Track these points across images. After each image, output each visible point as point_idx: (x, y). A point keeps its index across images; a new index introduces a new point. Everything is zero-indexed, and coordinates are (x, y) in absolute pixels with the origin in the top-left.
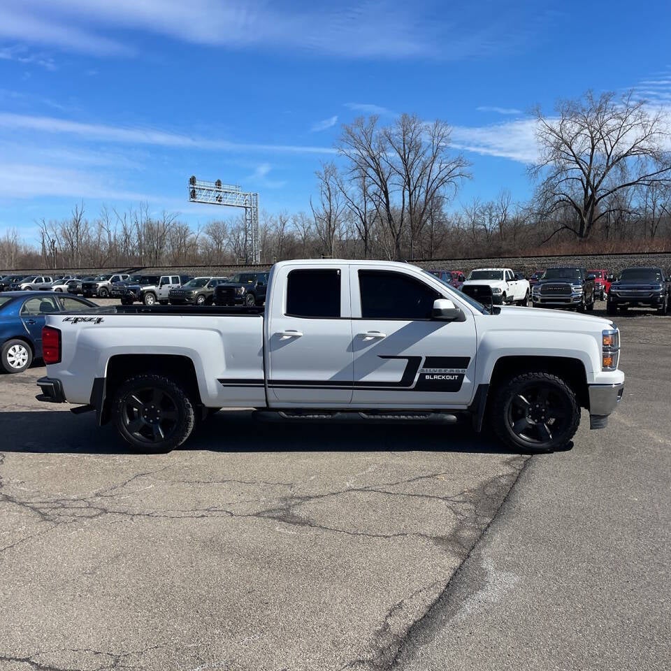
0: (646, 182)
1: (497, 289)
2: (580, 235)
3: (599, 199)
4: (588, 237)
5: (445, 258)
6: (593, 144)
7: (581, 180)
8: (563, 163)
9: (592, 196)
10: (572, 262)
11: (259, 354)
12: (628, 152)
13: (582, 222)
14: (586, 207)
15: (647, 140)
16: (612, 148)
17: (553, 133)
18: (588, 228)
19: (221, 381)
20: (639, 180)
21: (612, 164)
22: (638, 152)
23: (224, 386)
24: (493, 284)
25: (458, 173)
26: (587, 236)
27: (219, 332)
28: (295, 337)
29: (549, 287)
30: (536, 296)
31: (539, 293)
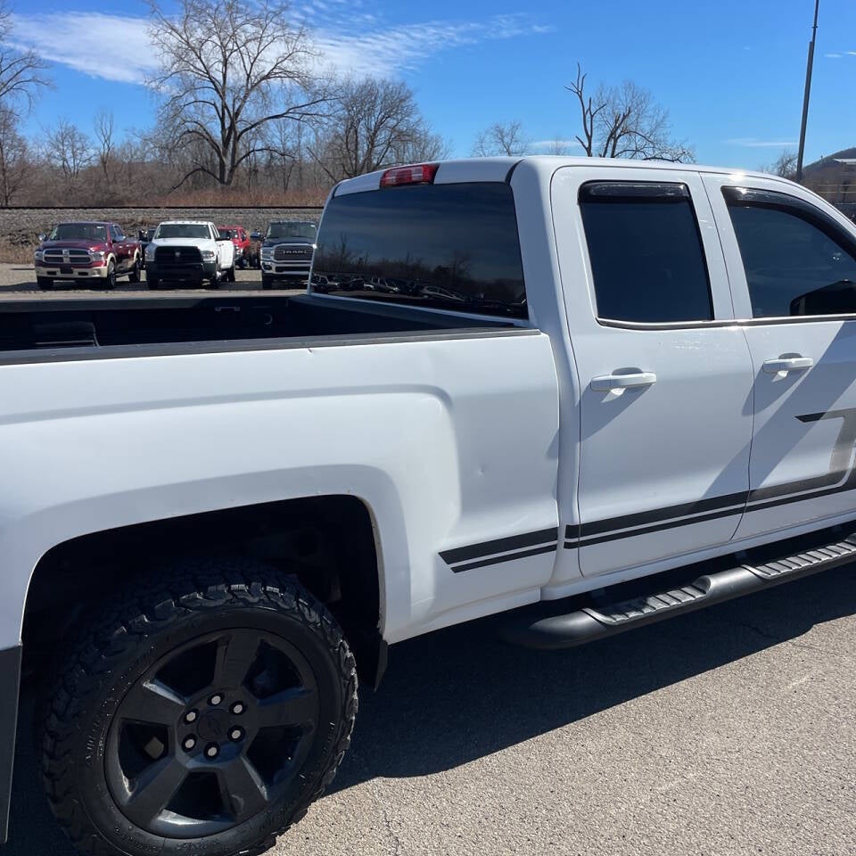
0: (297, 116)
1: (207, 252)
2: (221, 180)
3: (242, 133)
4: (232, 185)
5: (31, 205)
6: (224, 56)
7: (214, 105)
8: (192, 78)
9: (232, 127)
10: (232, 216)
11: (550, 455)
12: (269, 73)
13: (222, 165)
14: (226, 142)
15: (290, 60)
16: (252, 64)
17: (174, 33)
18: (232, 171)
19: (449, 556)
20: (287, 112)
21: (252, 87)
22: (283, 75)
23: (456, 570)
24: (202, 244)
25: (29, 77)
26: (229, 182)
27: (442, 395)
28: (635, 391)
29: (287, 248)
30: (266, 263)
31: (272, 258)
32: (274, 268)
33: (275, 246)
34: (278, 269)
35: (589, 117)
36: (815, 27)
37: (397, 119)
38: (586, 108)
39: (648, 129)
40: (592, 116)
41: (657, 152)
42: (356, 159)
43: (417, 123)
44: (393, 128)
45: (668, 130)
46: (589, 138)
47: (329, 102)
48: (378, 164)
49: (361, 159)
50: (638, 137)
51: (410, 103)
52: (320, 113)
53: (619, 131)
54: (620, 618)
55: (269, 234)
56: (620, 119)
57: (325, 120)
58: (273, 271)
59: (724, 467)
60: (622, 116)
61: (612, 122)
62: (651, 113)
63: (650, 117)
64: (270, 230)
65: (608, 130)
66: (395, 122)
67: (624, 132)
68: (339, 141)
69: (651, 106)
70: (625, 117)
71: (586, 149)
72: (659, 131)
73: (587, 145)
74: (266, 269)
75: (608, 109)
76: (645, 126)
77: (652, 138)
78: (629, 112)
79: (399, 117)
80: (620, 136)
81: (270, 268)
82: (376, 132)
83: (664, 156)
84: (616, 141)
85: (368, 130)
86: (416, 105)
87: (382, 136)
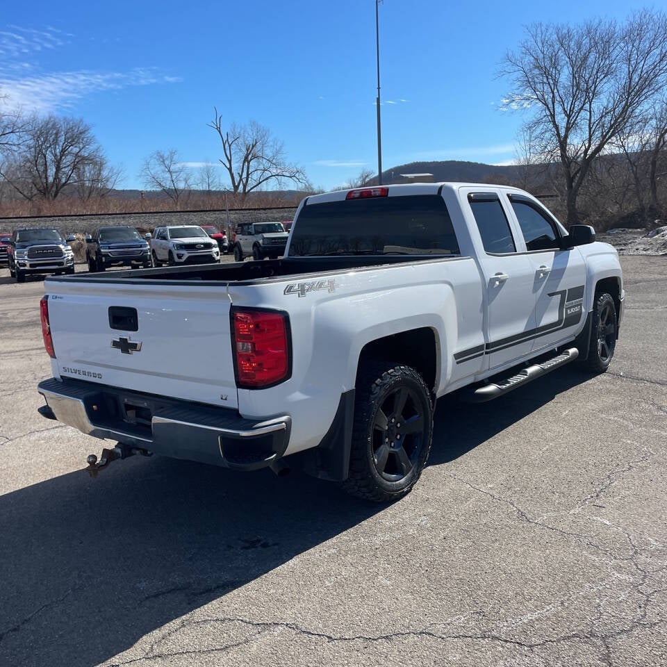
19: (456, 356)
23: (458, 363)
27: (451, 285)
28: (502, 282)
29: (38, 249)
30: (20, 262)
31: (26, 258)
32: (28, 265)
33: (28, 248)
34: (31, 266)
35: (226, 145)
36: (379, 88)
37: (79, 147)
38: (225, 139)
39: (271, 155)
40: (230, 146)
41: (279, 171)
42: (46, 178)
43: (97, 150)
44: (77, 155)
45: (284, 155)
46: (230, 162)
47: (18, 134)
48: (66, 182)
49: (51, 179)
50: (265, 160)
51: (89, 135)
52: (10, 143)
53: (250, 156)
54: (504, 387)
55: (18, 239)
56: (250, 148)
57: (15, 148)
58: (27, 268)
59: (528, 318)
60: (251, 146)
61: (244, 150)
62: (271, 143)
63: (271, 146)
64: (18, 236)
65: (242, 155)
66: (78, 150)
67: (255, 157)
68: (28, 164)
69: (270, 139)
70: (253, 147)
71: (228, 169)
72: (279, 156)
73: (228, 165)
74: (21, 266)
75: (241, 141)
76: (269, 152)
77: (274, 161)
78: (256, 143)
79: (81, 146)
80: (251, 160)
81: (25, 265)
82: (61, 157)
83: (284, 173)
84: (249, 163)
85: (55, 156)
86: (93, 137)
87: (68, 160)
